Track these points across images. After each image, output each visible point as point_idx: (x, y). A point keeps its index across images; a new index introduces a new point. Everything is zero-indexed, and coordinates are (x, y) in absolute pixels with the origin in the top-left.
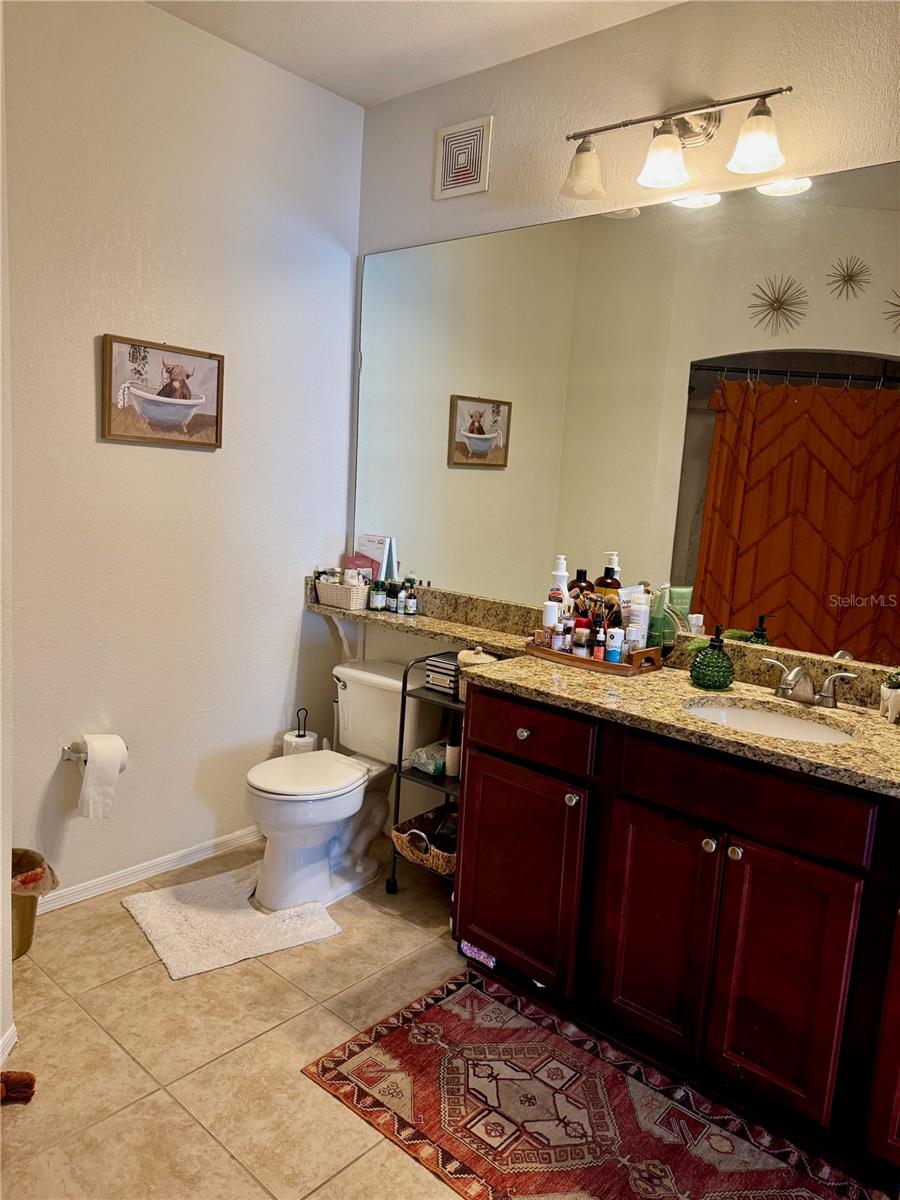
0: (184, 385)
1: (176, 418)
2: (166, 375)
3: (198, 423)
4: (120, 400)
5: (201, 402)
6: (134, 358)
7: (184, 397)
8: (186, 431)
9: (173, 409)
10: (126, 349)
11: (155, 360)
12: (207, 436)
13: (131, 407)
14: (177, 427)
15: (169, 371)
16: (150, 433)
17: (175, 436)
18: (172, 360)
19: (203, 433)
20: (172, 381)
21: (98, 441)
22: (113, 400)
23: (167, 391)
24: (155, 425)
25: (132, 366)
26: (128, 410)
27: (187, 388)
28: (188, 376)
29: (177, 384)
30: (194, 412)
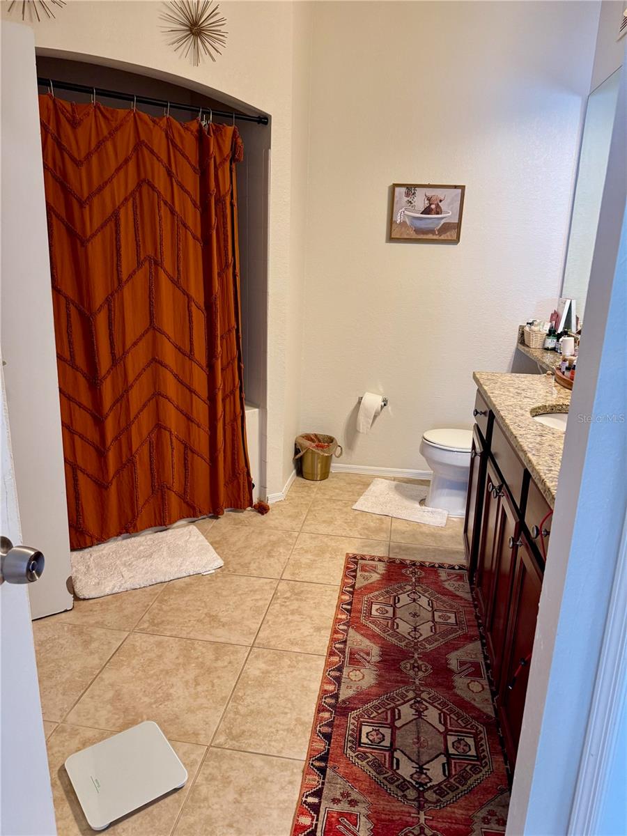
0: (438, 206)
1: (431, 226)
2: (427, 202)
3: (446, 228)
4: (398, 219)
5: (449, 215)
6: (407, 195)
7: (438, 213)
8: (437, 233)
9: (430, 221)
10: (404, 190)
11: (420, 193)
12: (451, 236)
13: (404, 222)
14: (432, 231)
15: (429, 199)
16: (415, 236)
17: (430, 236)
18: (430, 192)
19: (448, 234)
20: (430, 205)
21: (387, 242)
22: (394, 219)
23: (427, 211)
24: (418, 231)
25: (406, 199)
26: (403, 224)
27: (440, 207)
28: (441, 201)
29: (433, 206)
30: (443, 222)
